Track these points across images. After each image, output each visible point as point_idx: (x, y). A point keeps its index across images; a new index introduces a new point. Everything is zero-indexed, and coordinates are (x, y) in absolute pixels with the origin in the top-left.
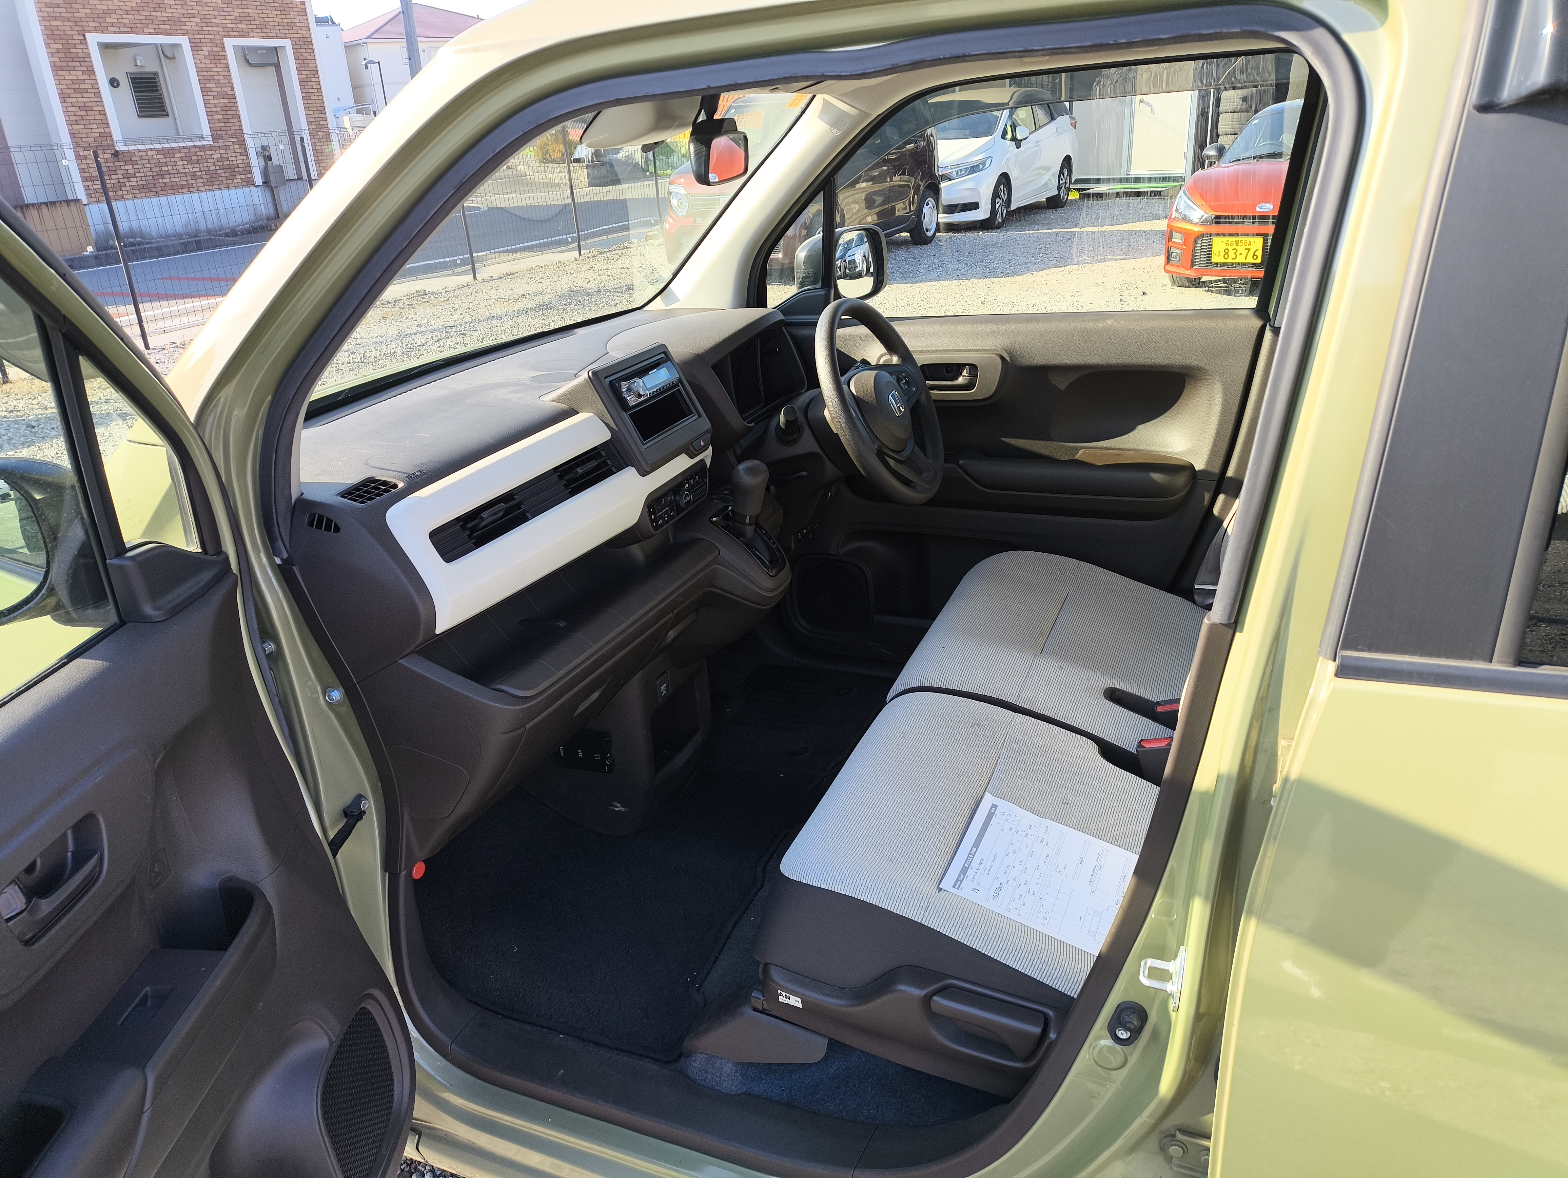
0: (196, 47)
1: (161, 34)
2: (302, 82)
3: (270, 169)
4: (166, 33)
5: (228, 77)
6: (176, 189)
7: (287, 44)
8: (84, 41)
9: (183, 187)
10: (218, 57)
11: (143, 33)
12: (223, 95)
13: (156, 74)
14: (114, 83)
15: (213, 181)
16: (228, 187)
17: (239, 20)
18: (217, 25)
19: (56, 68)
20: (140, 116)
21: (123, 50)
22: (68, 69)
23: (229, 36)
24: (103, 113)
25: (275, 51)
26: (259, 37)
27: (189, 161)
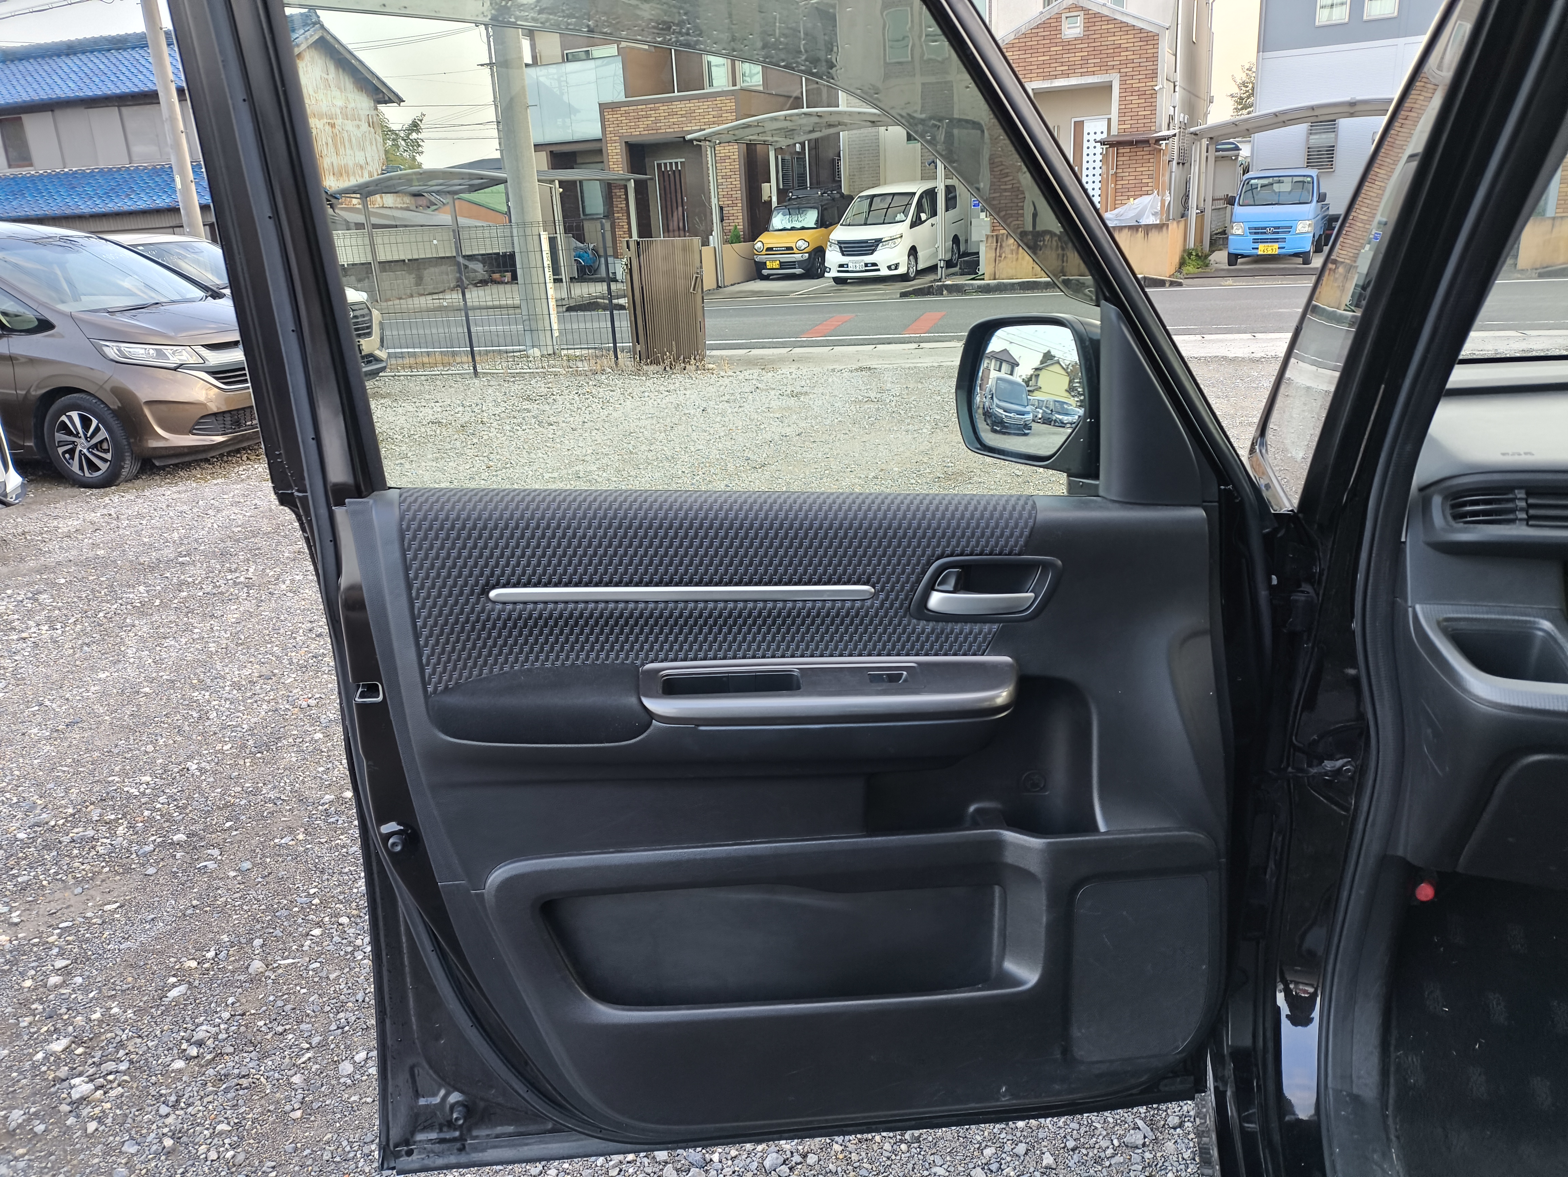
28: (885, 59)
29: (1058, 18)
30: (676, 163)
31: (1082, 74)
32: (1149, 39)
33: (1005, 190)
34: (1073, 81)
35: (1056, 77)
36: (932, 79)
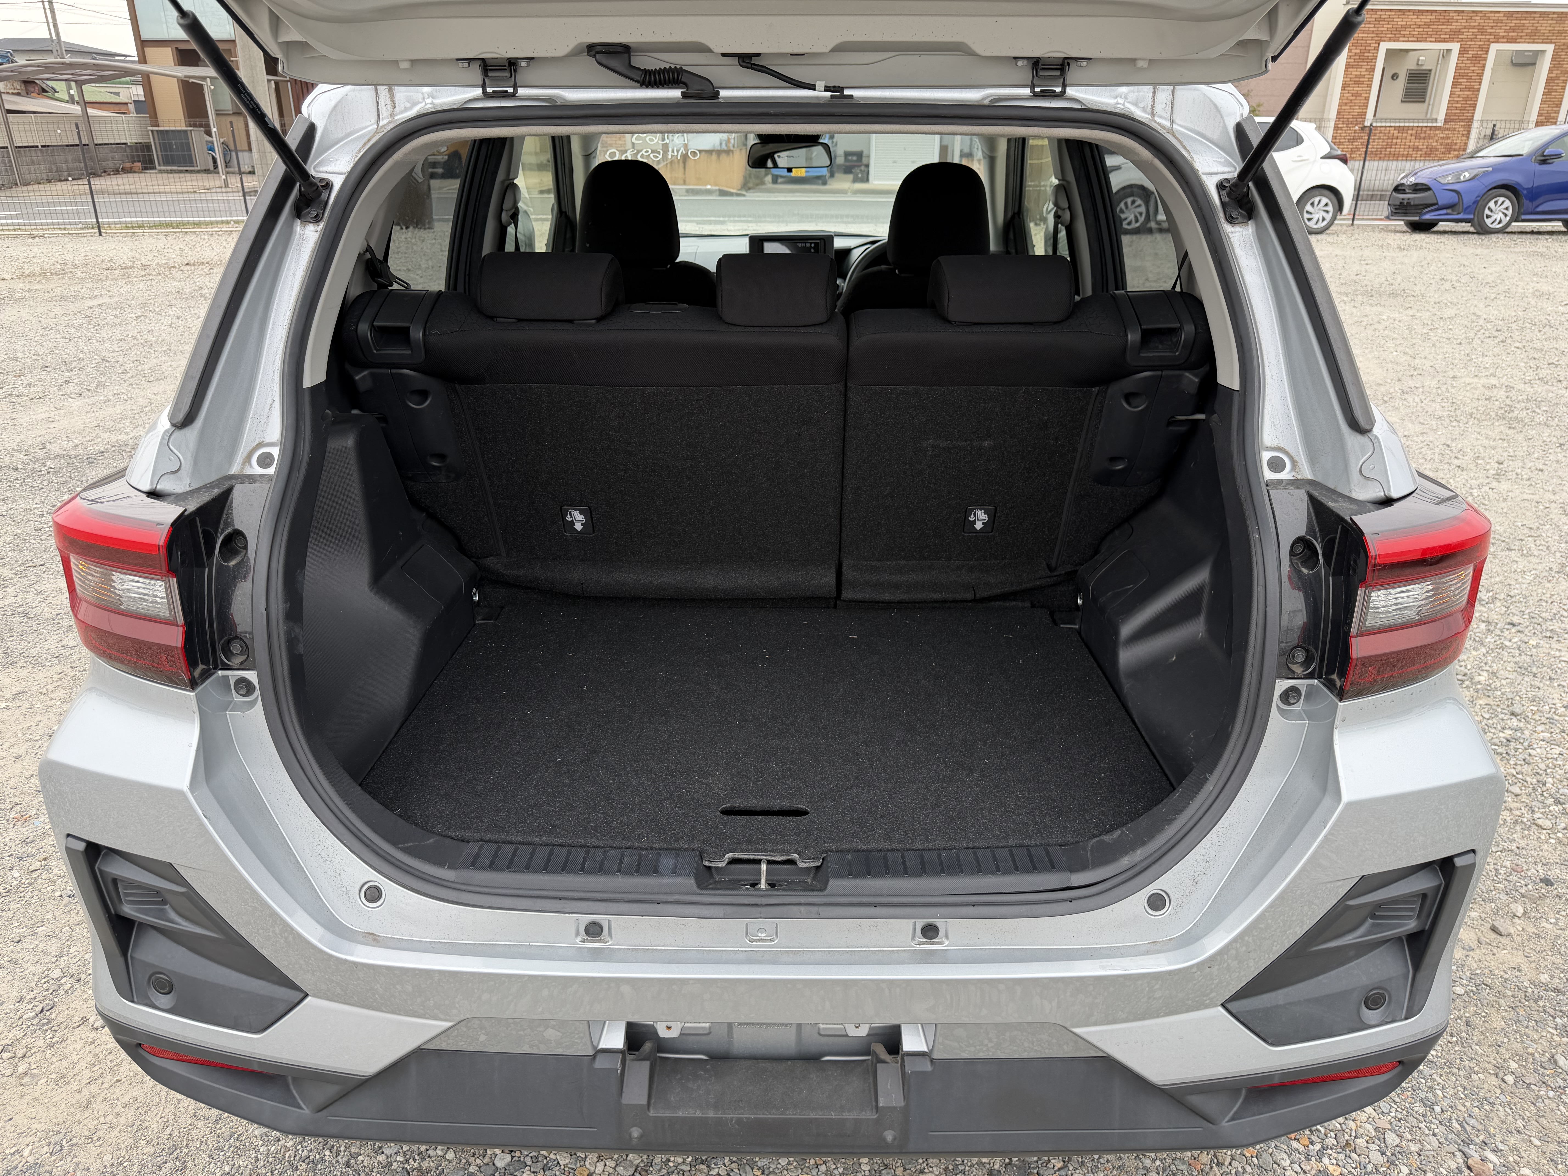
0: (1463, 51)
1: (1439, 42)
2: (1549, 81)
4: (1444, 41)
5: (1481, 76)
6: (1396, 157)
7: (1550, 48)
8: (1377, 49)
9: (1403, 156)
10: (1479, 60)
11: (1426, 41)
12: (1469, 89)
13: (1430, 70)
14: (1394, 77)
15: (1430, 154)
17: (1512, 29)
18: (1491, 34)
19: (1348, 66)
20: (1402, 101)
21: (1411, 53)
22: (1358, 67)
23: (1497, 42)
24: (1367, 99)
25: (1537, 54)
26: (1525, 42)
27: (1417, 137)
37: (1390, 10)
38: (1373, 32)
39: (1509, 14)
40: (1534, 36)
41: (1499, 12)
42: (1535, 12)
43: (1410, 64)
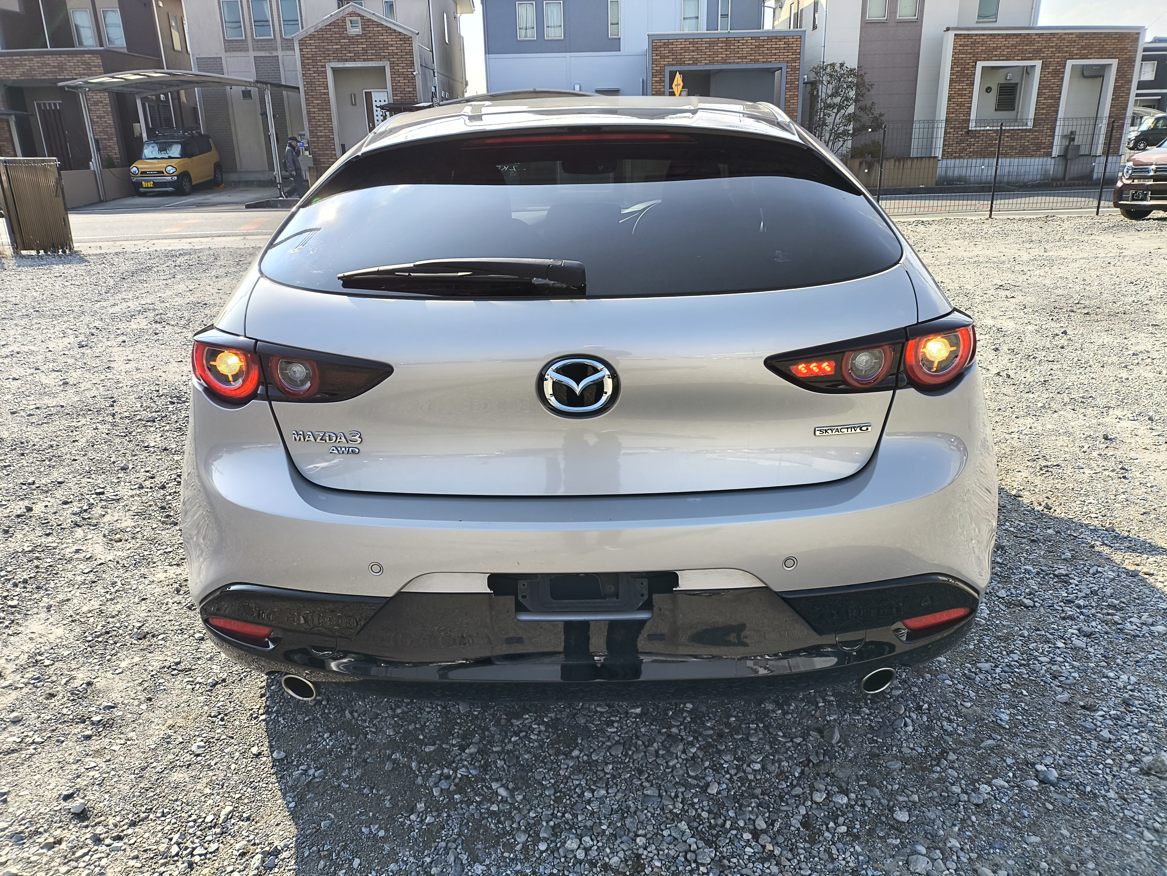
0: (1044, 67)
1: (1025, 59)
2: (1116, 88)
3: (1070, 147)
4: (1029, 59)
5: (1060, 86)
6: (996, 155)
7: (1115, 62)
8: (974, 67)
9: (1002, 154)
10: (1059, 74)
11: (1014, 60)
12: (1052, 97)
13: (1017, 84)
14: (988, 90)
15: (1023, 153)
16: (1032, 156)
17: (1084, 48)
18: (1066, 52)
19: (951, 81)
20: (996, 110)
21: (1001, 70)
22: (959, 82)
23: (1072, 59)
24: (970, 108)
25: (1104, 67)
26: (1094, 58)
27: (1012, 137)
28: (224, 37)
29: (344, 20)
30: (55, 104)
31: (364, 60)
32: (406, 40)
33: (321, 136)
34: (359, 64)
35: (346, 60)
36: (263, 54)
37: (983, 35)
38: (970, 53)
39: (1081, 36)
40: (1102, 53)
41: (1072, 34)
42: (1101, 33)
43: (999, 79)
